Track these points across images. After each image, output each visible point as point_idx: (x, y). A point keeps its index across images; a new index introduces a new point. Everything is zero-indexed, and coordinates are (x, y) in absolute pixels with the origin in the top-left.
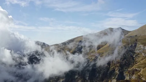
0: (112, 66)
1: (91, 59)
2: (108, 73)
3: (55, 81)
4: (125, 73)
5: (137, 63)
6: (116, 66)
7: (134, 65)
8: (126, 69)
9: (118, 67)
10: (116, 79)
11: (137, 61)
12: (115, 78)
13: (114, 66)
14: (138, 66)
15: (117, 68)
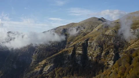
0: (105, 48)
1: (80, 43)
2: (102, 55)
3: (41, 67)
4: (121, 54)
5: (131, 45)
6: (110, 48)
7: (128, 46)
8: (121, 50)
9: (112, 48)
10: (113, 60)
11: (130, 43)
12: (111, 59)
13: (108, 48)
14: (135, 46)
15: (111, 50)
